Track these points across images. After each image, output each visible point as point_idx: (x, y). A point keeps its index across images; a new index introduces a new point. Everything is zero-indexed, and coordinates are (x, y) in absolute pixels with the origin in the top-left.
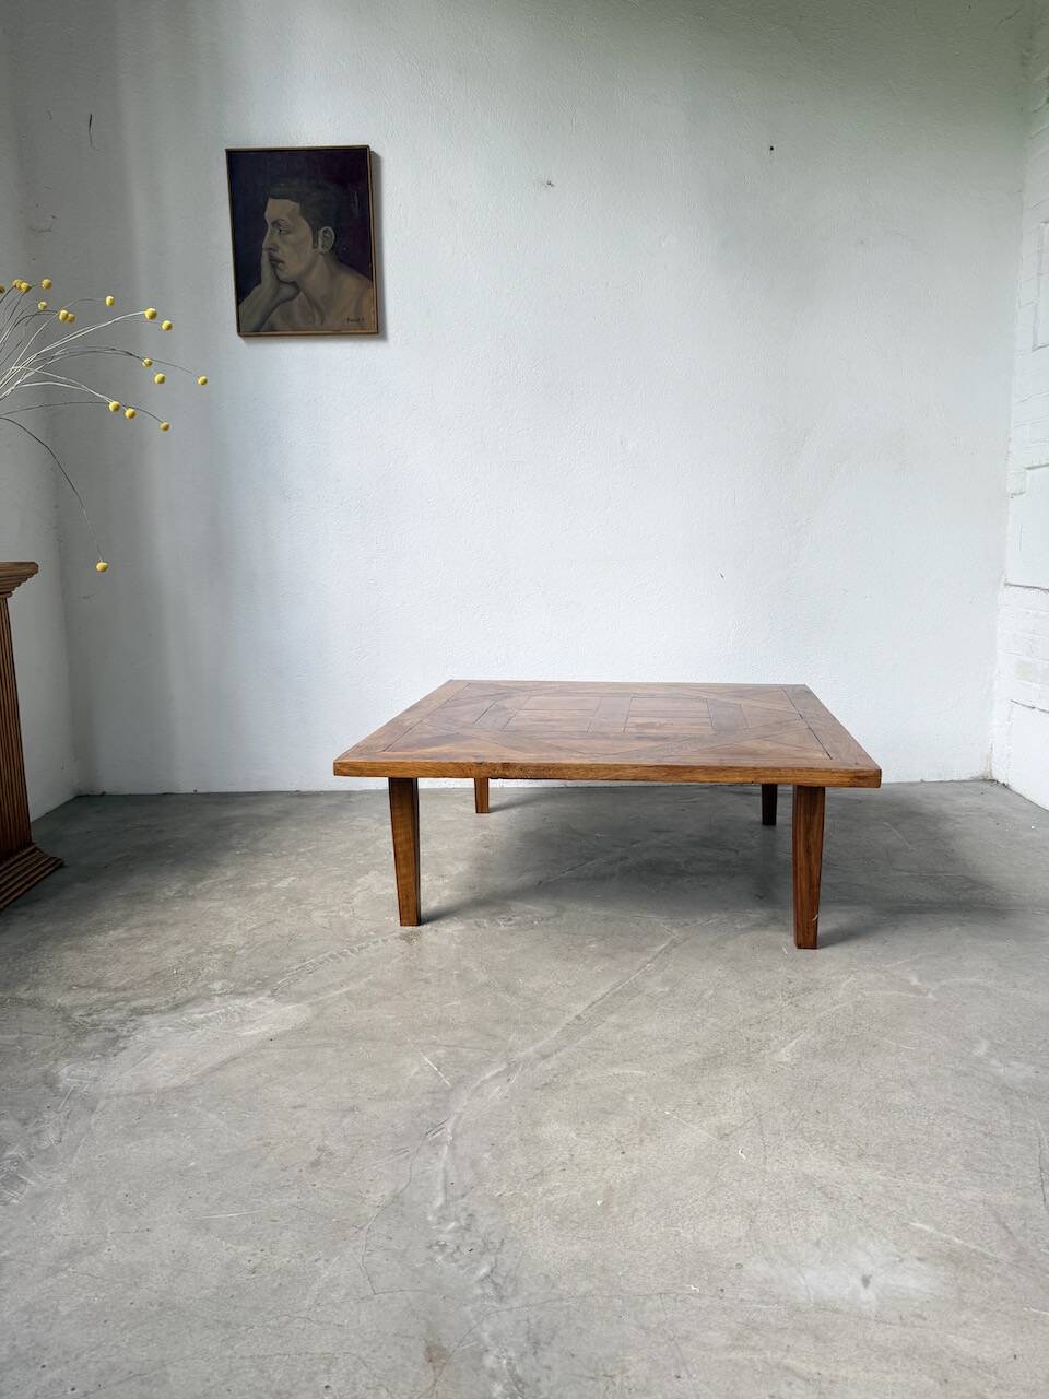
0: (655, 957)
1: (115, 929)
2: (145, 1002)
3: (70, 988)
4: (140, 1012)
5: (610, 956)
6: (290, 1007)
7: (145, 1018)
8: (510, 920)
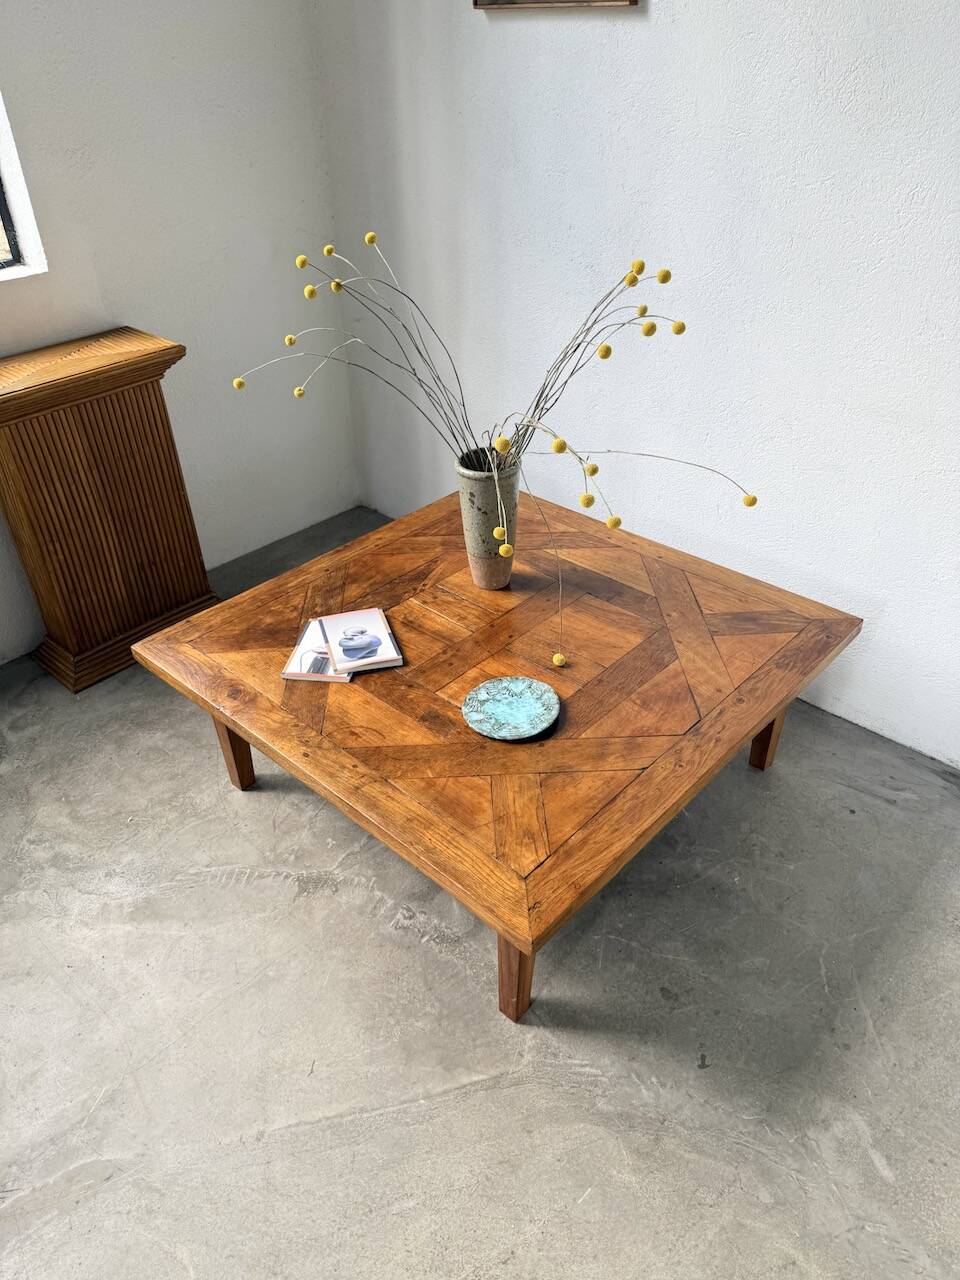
0: (445, 1092)
1: (164, 731)
2: (70, 849)
3: (58, 799)
4: (58, 861)
5: (409, 1053)
6: (129, 927)
7: (51, 872)
8: (410, 918)
